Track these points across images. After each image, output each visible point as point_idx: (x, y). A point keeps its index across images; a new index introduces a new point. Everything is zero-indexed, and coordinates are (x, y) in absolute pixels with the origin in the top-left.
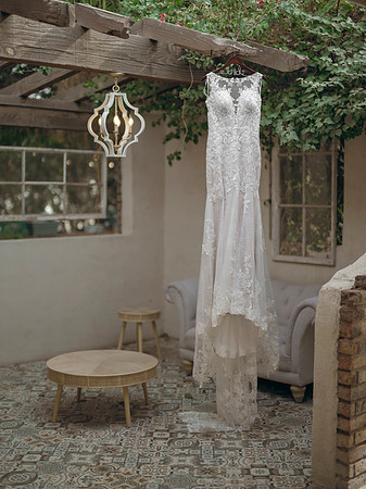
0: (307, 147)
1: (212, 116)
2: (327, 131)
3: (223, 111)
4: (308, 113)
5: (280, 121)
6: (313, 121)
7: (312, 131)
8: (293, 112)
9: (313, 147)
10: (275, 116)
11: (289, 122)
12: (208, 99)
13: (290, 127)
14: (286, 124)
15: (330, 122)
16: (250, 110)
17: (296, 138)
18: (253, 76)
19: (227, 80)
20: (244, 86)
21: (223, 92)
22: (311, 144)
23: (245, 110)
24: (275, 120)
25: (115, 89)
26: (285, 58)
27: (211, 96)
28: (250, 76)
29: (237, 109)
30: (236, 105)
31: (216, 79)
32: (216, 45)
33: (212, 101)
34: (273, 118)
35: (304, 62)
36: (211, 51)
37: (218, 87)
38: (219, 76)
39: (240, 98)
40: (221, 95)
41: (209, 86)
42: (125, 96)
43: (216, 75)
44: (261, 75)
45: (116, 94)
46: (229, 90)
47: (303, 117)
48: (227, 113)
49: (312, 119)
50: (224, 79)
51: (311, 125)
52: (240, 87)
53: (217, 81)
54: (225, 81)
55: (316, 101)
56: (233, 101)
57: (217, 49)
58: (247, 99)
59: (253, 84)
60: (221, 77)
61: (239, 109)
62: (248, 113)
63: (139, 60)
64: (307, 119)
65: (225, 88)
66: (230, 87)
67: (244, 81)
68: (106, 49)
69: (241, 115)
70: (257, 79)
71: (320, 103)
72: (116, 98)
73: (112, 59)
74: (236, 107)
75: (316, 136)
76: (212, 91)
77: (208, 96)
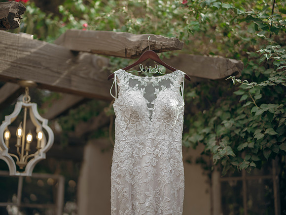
0: (244, 165)
1: (120, 123)
2: (269, 145)
3: (135, 115)
4: (245, 126)
5: (213, 137)
6: (252, 135)
7: (251, 145)
8: (228, 124)
9: (253, 164)
10: (206, 130)
11: (223, 137)
12: (117, 101)
13: (224, 142)
14: (219, 139)
15: (273, 133)
16: (168, 114)
17: (231, 153)
18: (173, 74)
19: (140, 78)
20: (162, 86)
21: (134, 92)
22: (250, 161)
23: (163, 114)
24: (207, 135)
25: (25, 100)
26: (216, 64)
27: (119, 98)
28: (169, 75)
29: (152, 114)
30: (151, 109)
31: (125, 77)
32: (131, 42)
33: (121, 104)
34: (205, 133)
35: (237, 65)
36: (126, 49)
37: (128, 86)
38: (130, 74)
39: (156, 99)
40: (131, 96)
41: (117, 85)
42: (34, 106)
43: (126, 73)
44: (183, 73)
45: (26, 105)
46: (143, 90)
47: (239, 130)
48: (138, 119)
49: (249, 132)
50: (136, 77)
51: (249, 139)
52: (156, 87)
53: (127, 79)
54: (138, 80)
55: (253, 110)
56: (147, 104)
57: (131, 47)
58: (165, 101)
59: (172, 83)
60: (132, 75)
61: (154, 114)
62: (167, 118)
63: (55, 70)
64: (243, 132)
65: (137, 88)
66: (143, 87)
67: (162, 80)
68: (13, 55)
69: (158, 121)
70: (178, 77)
71: (258, 111)
72: (26, 109)
73: (21, 66)
74: (151, 112)
75: (256, 151)
76: (120, 92)
77: (116, 98)
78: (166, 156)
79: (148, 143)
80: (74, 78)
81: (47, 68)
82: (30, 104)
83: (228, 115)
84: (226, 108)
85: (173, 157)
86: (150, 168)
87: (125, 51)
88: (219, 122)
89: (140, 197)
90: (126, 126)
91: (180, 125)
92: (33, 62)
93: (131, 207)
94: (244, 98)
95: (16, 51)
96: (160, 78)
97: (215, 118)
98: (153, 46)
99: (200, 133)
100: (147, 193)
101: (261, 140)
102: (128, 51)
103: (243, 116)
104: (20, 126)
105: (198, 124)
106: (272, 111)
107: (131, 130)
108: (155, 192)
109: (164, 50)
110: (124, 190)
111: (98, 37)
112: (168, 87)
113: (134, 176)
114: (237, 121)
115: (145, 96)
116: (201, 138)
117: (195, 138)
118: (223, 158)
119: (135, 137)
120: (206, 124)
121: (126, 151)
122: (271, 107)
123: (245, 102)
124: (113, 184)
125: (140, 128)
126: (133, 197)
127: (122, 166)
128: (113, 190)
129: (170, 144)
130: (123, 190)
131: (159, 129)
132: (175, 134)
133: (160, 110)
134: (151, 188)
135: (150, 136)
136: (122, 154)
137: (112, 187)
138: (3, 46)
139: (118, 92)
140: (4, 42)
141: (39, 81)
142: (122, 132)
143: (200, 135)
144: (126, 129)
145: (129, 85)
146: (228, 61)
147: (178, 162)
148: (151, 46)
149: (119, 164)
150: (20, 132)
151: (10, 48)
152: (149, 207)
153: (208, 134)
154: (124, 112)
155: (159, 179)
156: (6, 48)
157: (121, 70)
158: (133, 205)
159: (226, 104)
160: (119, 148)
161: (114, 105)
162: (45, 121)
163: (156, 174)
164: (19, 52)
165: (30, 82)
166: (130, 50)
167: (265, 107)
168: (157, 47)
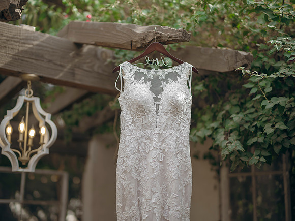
0: (254, 160)
1: (126, 117)
2: (279, 139)
3: (141, 109)
4: (254, 120)
5: (222, 131)
6: (262, 129)
7: (261, 140)
8: (237, 118)
9: (263, 160)
10: (215, 125)
11: (231, 131)
12: (122, 95)
13: (233, 137)
14: (228, 133)
15: (283, 127)
16: (176, 108)
17: (241, 148)
18: (180, 67)
19: (145, 71)
20: (169, 79)
21: (140, 85)
22: (260, 156)
23: (170, 108)
24: (215, 130)
25: (27, 94)
26: (225, 56)
27: (125, 91)
28: (176, 67)
29: (159, 107)
30: (157, 102)
31: (131, 70)
32: (136, 33)
33: (126, 97)
34: (213, 127)
35: (246, 57)
36: (131, 41)
37: (133, 79)
38: (136, 66)
39: (163, 93)
40: (137, 89)
41: (122, 78)
42: (37, 100)
43: (132, 65)
44: (191, 66)
45: (28, 99)
46: (149, 83)
47: (249, 124)
48: (144, 113)
49: (259, 126)
50: (142, 70)
51: (259, 133)
52: (163, 80)
53: (133, 72)
54: (144, 72)
55: (263, 103)
56: (154, 98)
57: (137, 39)
58: (172, 94)
59: (180, 76)
60: (138, 68)
61: (160, 107)
62: (174, 112)
63: (59, 63)
64: (253, 127)
65: (143, 81)
66: (149, 80)
67: (169, 73)
68: (15, 47)
69: (164, 115)
70: (185, 70)
71: (269, 104)
72: (28, 103)
73: (22, 59)
74: (158, 106)
75: (266, 146)
76: (126, 85)
77: (121, 91)
78: (172, 150)
79: (155, 138)
80: (78, 71)
81: (50, 61)
82: (33, 98)
83: (238, 109)
84: (235, 101)
85: (181, 152)
86: (157, 163)
87: (130, 44)
88: (227, 116)
89: (147, 193)
90: (131, 120)
91: (188, 119)
92: (36, 55)
93: (137, 203)
94: (254, 91)
95: (18, 44)
96: (167, 71)
97: (224, 112)
98: (159, 37)
99: (208, 127)
100: (154, 189)
101: (271, 135)
102: (134, 43)
103: (253, 110)
104: (23, 120)
105: (206, 118)
106: (282, 104)
107: (137, 124)
108: (162, 188)
109: (171, 42)
110: (130, 186)
111: (102, 29)
112: (175, 79)
113: (140, 172)
114: (246, 115)
115: (151, 89)
116: (209, 133)
117: (203, 132)
118: (231, 153)
119: (142, 131)
120: (214, 119)
121: (132, 146)
122: (281, 101)
123: (255, 95)
124: (118, 180)
125: (146, 122)
126: (139, 193)
127: (128, 162)
128: (118, 186)
129: (178, 138)
130: (128, 186)
131: (165, 123)
132: (182, 128)
133: (167, 104)
134: (158, 184)
135: (157, 130)
136: (128, 149)
137: (118, 182)
138: (5, 38)
139: (123, 86)
140: (5, 34)
141: (41, 75)
142: (128, 126)
143: (208, 129)
144: (132, 123)
145: (135, 78)
146: (237, 53)
147: (186, 157)
148: (157, 38)
149: (125, 159)
150: (22, 127)
151: (11, 41)
152: (155, 203)
153: (217, 128)
154: (129, 106)
155: (166, 175)
156: (8, 40)
157: (126, 62)
158: (139, 202)
159: (235, 98)
160: (125, 143)
161: (119, 99)
162: (48, 116)
163: (162, 169)
164: (20, 45)
165: (33, 75)
166: (135, 42)
167: (275, 101)
168: (163, 38)
